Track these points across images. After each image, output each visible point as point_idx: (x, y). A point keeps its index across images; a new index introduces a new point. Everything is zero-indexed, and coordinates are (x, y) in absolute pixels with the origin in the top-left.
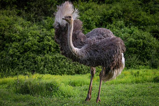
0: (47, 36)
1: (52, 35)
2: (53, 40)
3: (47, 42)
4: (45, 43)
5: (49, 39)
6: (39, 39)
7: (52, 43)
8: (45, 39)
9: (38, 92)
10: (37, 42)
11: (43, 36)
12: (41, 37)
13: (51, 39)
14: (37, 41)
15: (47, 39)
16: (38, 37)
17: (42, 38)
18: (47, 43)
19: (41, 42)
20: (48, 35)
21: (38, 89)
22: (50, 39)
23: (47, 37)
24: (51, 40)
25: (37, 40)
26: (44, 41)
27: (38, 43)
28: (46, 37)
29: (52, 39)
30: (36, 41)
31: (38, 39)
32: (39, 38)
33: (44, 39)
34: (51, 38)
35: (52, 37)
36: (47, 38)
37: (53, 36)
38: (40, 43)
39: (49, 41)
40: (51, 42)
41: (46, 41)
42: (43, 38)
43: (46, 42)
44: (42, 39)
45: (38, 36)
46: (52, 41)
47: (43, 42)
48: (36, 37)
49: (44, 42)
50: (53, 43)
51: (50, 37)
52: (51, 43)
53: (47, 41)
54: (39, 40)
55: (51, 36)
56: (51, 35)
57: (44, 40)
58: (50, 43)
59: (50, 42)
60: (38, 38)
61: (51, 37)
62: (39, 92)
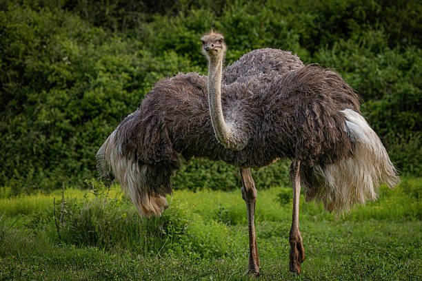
0: (154, 73)
1: (168, 70)
6: (129, 82)
8: (148, 81)
9: (123, 239)
10: (123, 89)
11: (142, 71)
12: (135, 75)
14: (124, 85)
16: (125, 75)
17: (137, 78)
19: (135, 91)
20: (155, 71)
21: (124, 232)
23: (152, 75)
25: (122, 84)
26: (142, 87)
27: (125, 92)
28: (148, 74)
30: (121, 88)
31: (126, 81)
32: (130, 78)
33: (143, 81)
36: (154, 78)
38: (133, 94)
42: (140, 78)
44: (136, 82)
45: (126, 71)
47: (141, 91)
48: (120, 73)
49: (143, 90)
51: (162, 75)
54: (129, 85)
55: (165, 72)
56: (165, 70)
57: (143, 84)
60: (125, 79)
62: (125, 239)
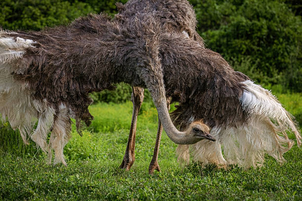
0: (31, 7)
1: (43, 5)
2: (44, 17)
3: (30, 21)
4: (24, 24)
5: (34, 14)
6: (10, 14)
7: (42, 25)
8: (26, 13)
9: (5, 144)
10: (5, 20)
11: (20, 5)
12: (15, 8)
13: (38, 14)
14: (6, 17)
15: (31, 14)
16: (6, 8)
17: (17, 11)
18: (30, 24)
19: (15, 22)
20: (32, 5)
21: (6, 138)
22: (36, 13)
23: (29, 8)
24: (40, 16)
25: (4, 16)
26: (21, 19)
27: (7, 22)
28: (26, 8)
29: (42, 13)
30: (3, 19)
31: (7, 14)
32: (11, 11)
33: (22, 14)
34: (39, 11)
35: (43, 10)
36: (31, 11)
37: (44, 7)
38: (13, 24)
39: (35, 19)
40: (39, 20)
41: (28, 18)
42: (19, 11)
43: (28, 22)
44: (16, 14)
45: (7, 5)
46: (42, 19)
47: (20, 22)
48: (3, 7)
49: (22, 21)
50: (44, 24)
51: (37, 9)
52: (39, 23)
53: (30, 19)
54: (10, 16)
55: (40, 6)
56: (40, 4)
57: (22, 16)
58: (36, 23)
59: (37, 21)
60: (8, 12)
61: (40, 9)
62: (7, 144)
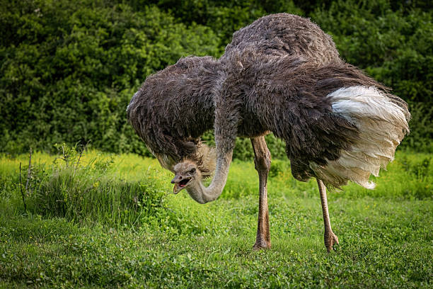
0: (133, 30)
1: (149, 27)
2: (151, 43)
3: (132, 48)
4: (124, 52)
5: (137, 39)
6: (106, 38)
7: (147, 53)
8: (126, 38)
9: (94, 210)
10: (100, 46)
11: (120, 27)
12: (113, 30)
13: (143, 39)
14: (100, 42)
15: (133, 39)
16: (101, 31)
17: (115, 35)
18: (132, 52)
19: (113, 48)
20: (135, 27)
21: (96, 202)
22: (141, 37)
23: (131, 31)
24: (145, 42)
25: (98, 40)
26: (120, 45)
27: (101, 49)
28: (128, 31)
29: (149, 38)
30: (97, 44)
31: (102, 38)
32: (107, 34)
33: (121, 38)
34: (144, 35)
35: (150, 33)
36: (134, 35)
37: (151, 30)
38: (110, 51)
39: (139, 46)
40: (144, 47)
41: (130, 44)
42: (118, 34)
43: (129, 49)
44: (114, 39)
45: (103, 26)
46: (148, 45)
47: (118, 49)
48: (97, 29)
49: (122, 48)
50: (150, 52)
51: (142, 32)
52: (145, 51)
53: (132, 46)
54: (106, 41)
55: (146, 29)
56: (146, 26)
57: (122, 41)
58: (140, 50)
59: (141, 48)
60: (102, 35)
61: (146, 33)
62: (97, 211)
